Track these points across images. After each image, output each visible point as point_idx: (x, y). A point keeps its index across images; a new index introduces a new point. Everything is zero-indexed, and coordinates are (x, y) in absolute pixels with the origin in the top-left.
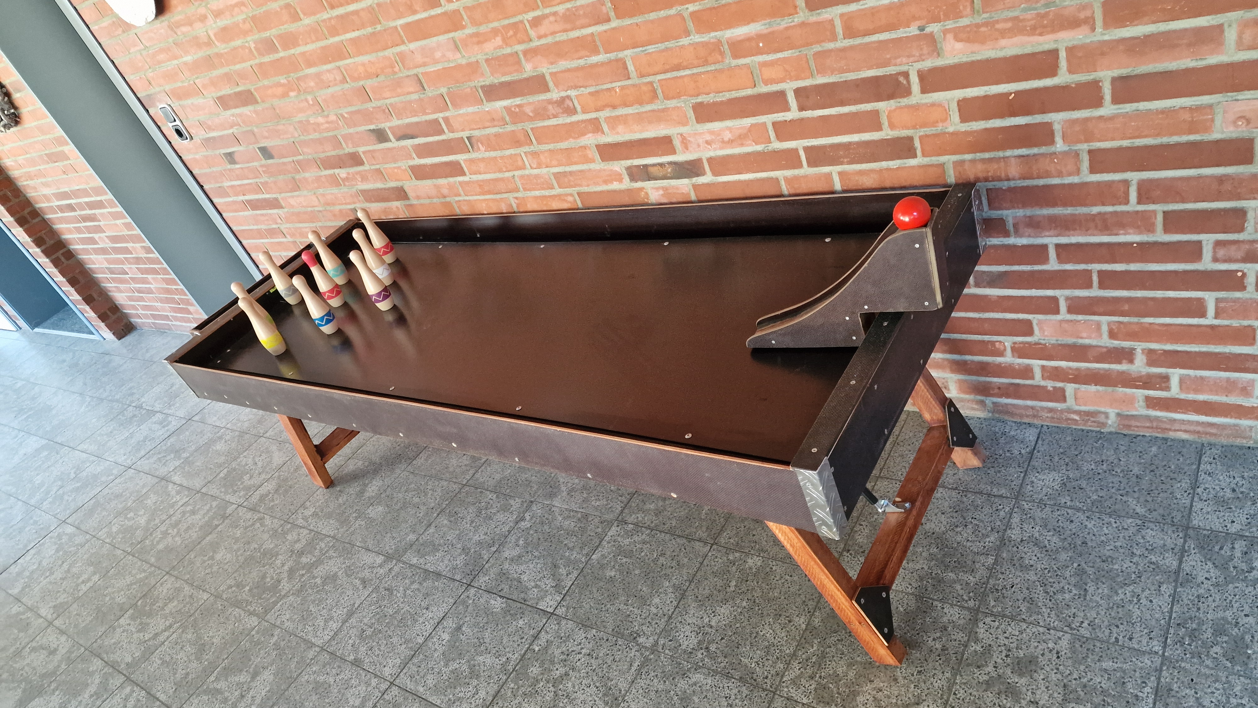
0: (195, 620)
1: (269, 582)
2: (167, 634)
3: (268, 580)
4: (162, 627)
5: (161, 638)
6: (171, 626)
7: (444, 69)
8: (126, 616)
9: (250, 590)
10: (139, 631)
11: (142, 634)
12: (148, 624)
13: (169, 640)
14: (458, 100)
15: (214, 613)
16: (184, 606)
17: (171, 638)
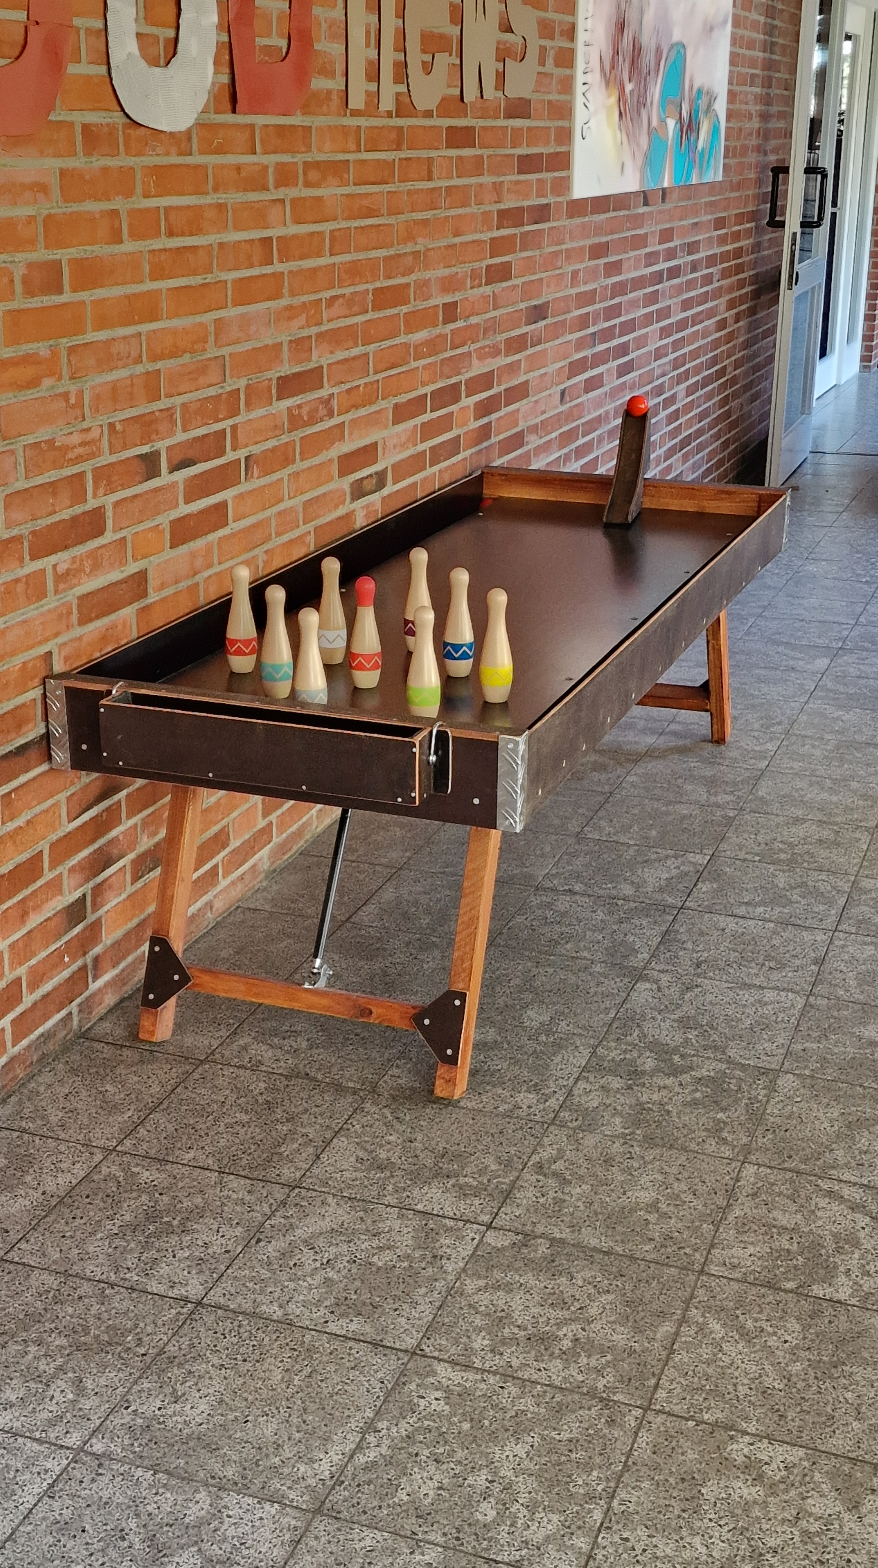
0: (805, 1161)
1: (702, 1092)
2: (846, 1192)
3: (698, 1095)
4: (835, 1207)
5: (857, 1194)
6: (830, 1193)
7: (254, 349)
8: (829, 1292)
9: (724, 1110)
10: (857, 1244)
11: (862, 1234)
12: (836, 1236)
13: (858, 1180)
14: (254, 395)
15: (783, 1140)
16: (780, 1194)
17: (853, 1179)
